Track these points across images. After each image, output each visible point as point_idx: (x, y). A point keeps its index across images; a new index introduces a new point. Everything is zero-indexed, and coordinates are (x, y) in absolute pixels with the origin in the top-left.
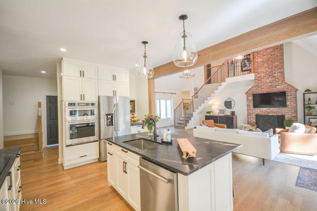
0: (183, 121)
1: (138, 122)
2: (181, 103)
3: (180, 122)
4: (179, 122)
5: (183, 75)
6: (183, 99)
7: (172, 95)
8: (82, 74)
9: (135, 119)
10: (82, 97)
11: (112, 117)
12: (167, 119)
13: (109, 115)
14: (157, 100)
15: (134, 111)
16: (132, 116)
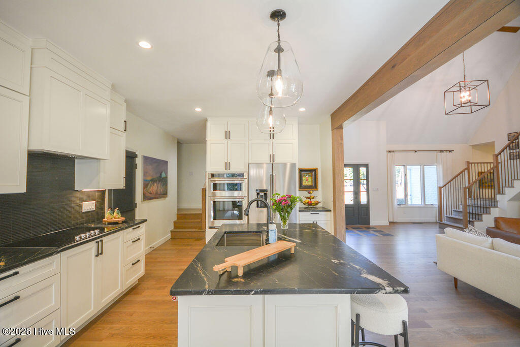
0: (461, 214)
1: (318, 206)
2: (464, 171)
3: (457, 217)
4: (453, 216)
5: (455, 108)
6: (468, 163)
7: (439, 154)
8: (228, 135)
9: (313, 201)
10: (227, 166)
11: (266, 194)
12: (424, 207)
13: (262, 191)
14: (397, 168)
15: (316, 188)
16: (308, 195)
